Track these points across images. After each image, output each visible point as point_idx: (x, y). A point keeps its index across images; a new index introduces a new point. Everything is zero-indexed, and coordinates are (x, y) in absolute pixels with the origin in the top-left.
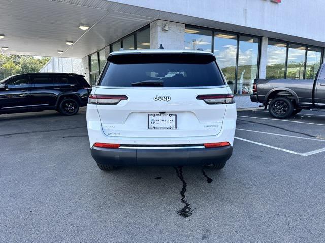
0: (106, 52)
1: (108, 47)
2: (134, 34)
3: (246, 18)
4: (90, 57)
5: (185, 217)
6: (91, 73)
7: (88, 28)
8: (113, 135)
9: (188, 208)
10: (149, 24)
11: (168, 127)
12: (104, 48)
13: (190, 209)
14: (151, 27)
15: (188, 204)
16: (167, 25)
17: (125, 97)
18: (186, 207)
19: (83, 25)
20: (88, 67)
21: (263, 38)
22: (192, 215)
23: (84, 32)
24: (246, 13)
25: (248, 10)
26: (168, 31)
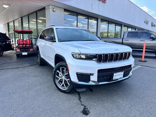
0: (18, 21)
1: (20, 19)
2: (36, 12)
3: (92, 8)
4: (8, 24)
5: (87, 115)
6: (9, 33)
7: (9, 6)
9: (86, 108)
10: (45, 7)
12: (17, 19)
13: (87, 109)
14: (46, 9)
15: (85, 106)
16: (55, 8)
18: (85, 108)
19: (5, 4)
20: (7, 29)
21: (99, 19)
22: (90, 113)
23: (6, 8)
24: (92, 6)
25: (93, 5)
26: (55, 11)
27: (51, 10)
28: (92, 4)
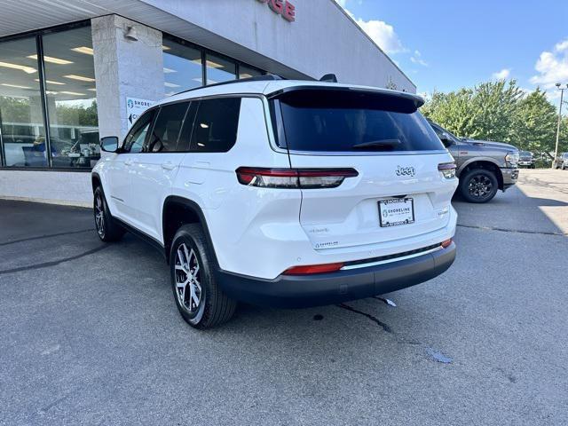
3: (257, 38)
8: (327, 246)
10: (89, 20)
11: (404, 220)
16: (133, 28)
17: (351, 172)
24: (256, 29)
25: (258, 24)
26: (136, 40)
27: (119, 34)
28: (256, 24)
